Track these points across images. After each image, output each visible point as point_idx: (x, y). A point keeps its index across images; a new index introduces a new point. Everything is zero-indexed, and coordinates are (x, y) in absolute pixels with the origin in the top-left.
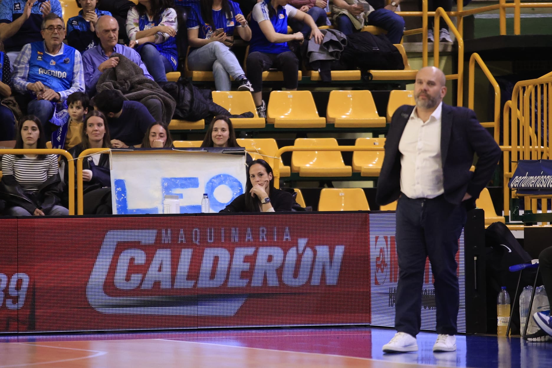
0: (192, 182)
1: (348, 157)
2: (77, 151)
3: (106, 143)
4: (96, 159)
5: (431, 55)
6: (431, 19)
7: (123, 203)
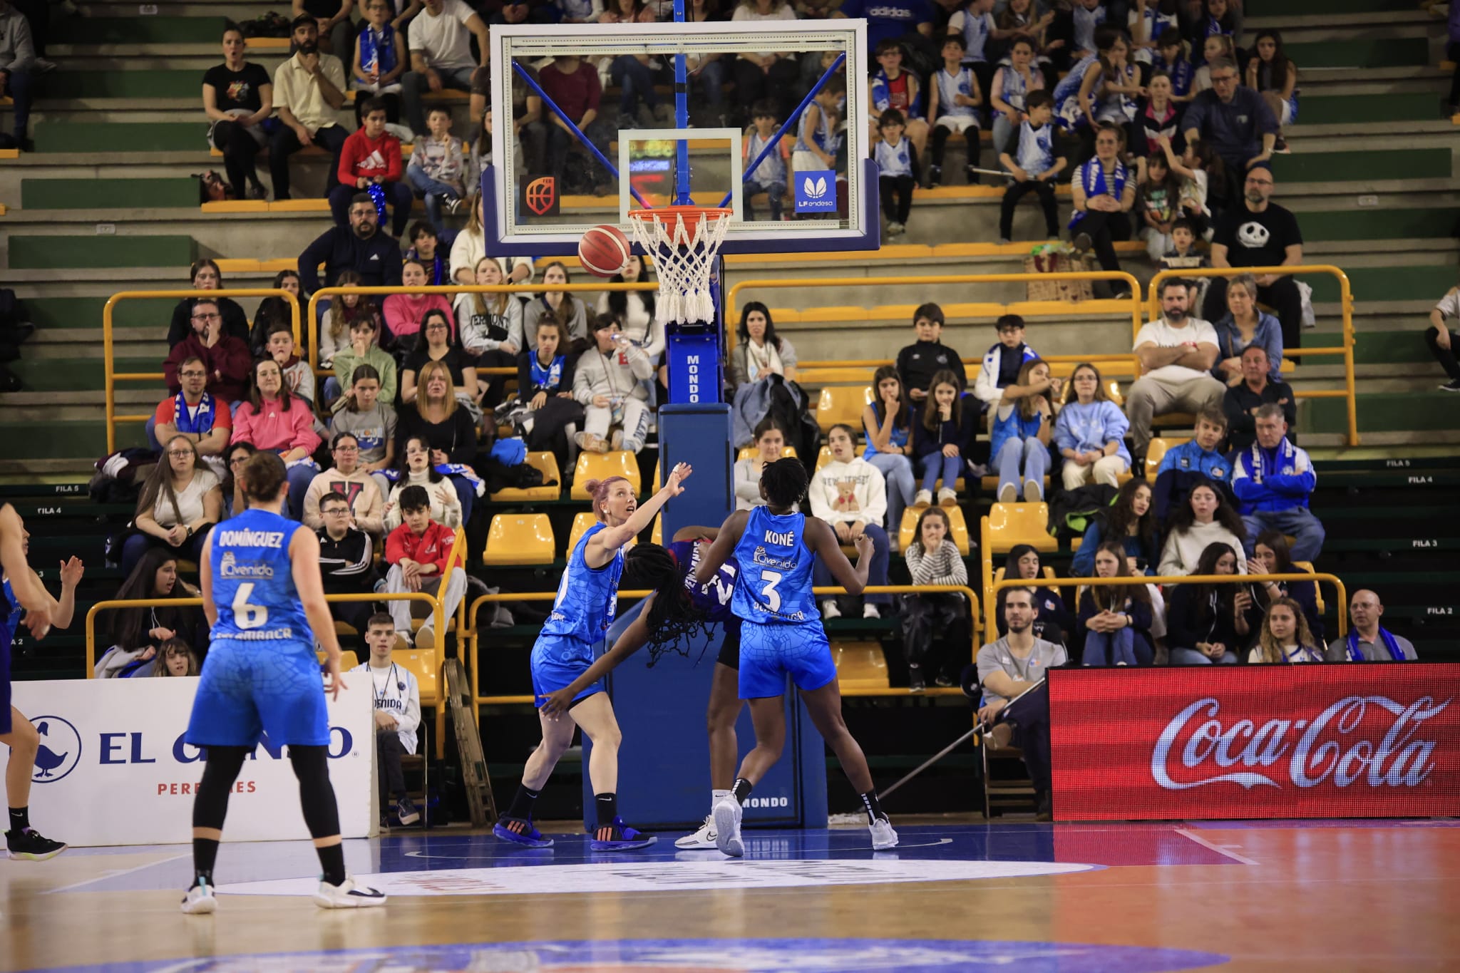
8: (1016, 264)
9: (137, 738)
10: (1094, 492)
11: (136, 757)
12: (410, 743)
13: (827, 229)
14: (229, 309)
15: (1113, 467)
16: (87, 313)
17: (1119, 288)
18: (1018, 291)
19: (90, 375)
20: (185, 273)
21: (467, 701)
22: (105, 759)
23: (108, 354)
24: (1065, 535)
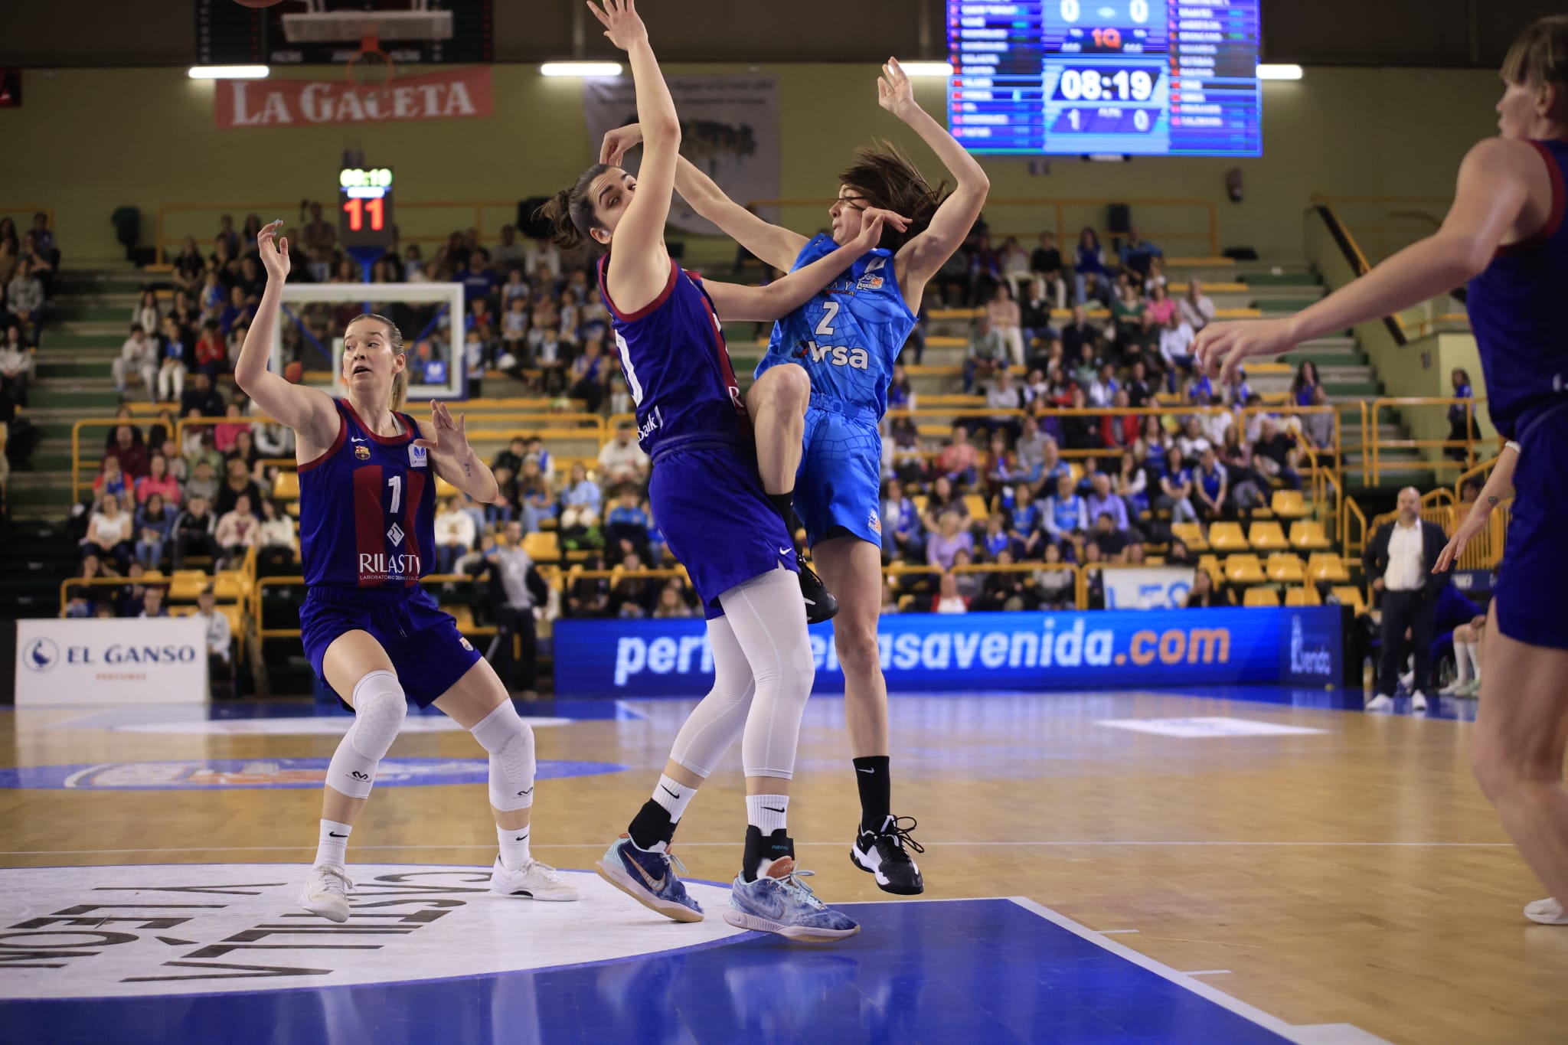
0: (1157, 588)
1: (1264, 569)
2: (1081, 566)
3: (1099, 560)
4: (1093, 573)
5: (1319, 499)
6: (1318, 478)
7: (1113, 603)
8: (542, 411)
9: (86, 653)
10: (578, 530)
11: (86, 659)
12: (226, 656)
13: (442, 392)
14: (136, 432)
15: (589, 517)
16: (64, 432)
17: (592, 424)
18: (542, 425)
19: (66, 464)
20: (114, 410)
21: (255, 634)
22: (70, 659)
23: (75, 454)
24: (564, 550)
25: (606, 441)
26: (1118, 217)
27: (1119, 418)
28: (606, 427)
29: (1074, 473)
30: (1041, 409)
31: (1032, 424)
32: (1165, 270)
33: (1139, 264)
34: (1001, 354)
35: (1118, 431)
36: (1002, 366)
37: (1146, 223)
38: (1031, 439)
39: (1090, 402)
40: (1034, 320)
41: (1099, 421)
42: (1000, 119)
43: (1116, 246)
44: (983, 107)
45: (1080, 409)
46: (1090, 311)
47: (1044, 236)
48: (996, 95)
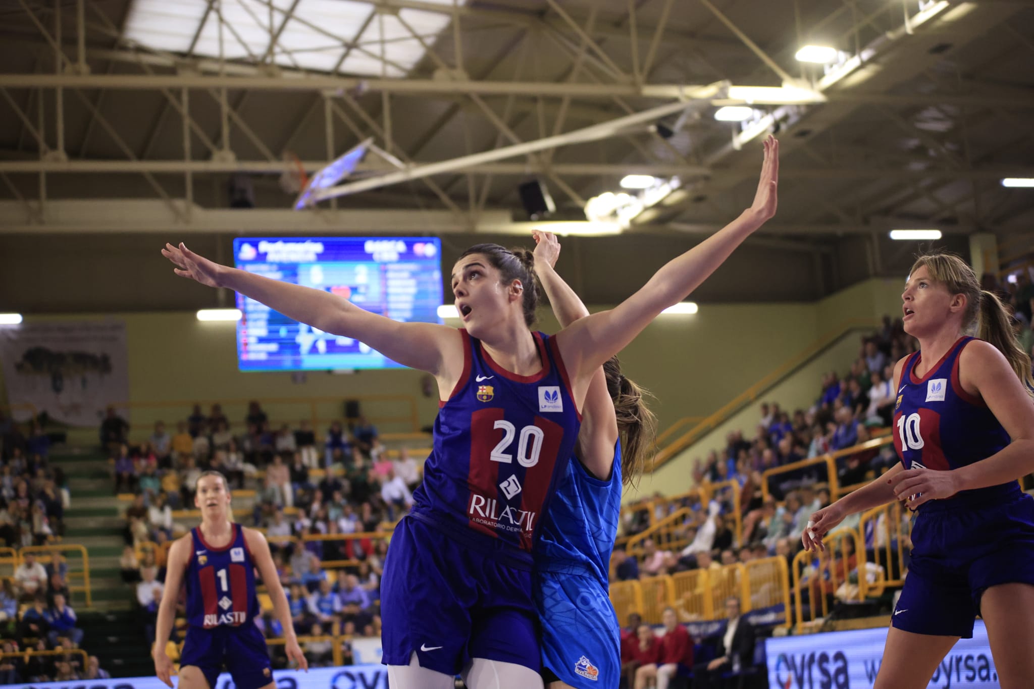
2: (337, 637)
3: (352, 634)
7: (359, 660)
25: (18, 564)
26: (352, 409)
27: (358, 541)
28: (18, 556)
29: (330, 578)
30: (307, 536)
31: (301, 546)
32: (384, 442)
33: (366, 439)
34: (278, 500)
35: (358, 550)
36: (280, 508)
37: (370, 411)
38: (300, 556)
39: (340, 530)
40: (299, 477)
41: (344, 543)
42: (273, 347)
43: (351, 428)
44: (261, 340)
45: (333, 536)
46: (335, 470)
47: (303, 423)
48: (270, 332)
